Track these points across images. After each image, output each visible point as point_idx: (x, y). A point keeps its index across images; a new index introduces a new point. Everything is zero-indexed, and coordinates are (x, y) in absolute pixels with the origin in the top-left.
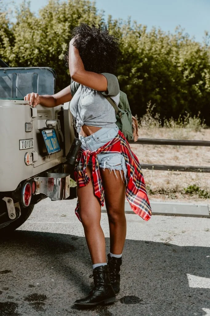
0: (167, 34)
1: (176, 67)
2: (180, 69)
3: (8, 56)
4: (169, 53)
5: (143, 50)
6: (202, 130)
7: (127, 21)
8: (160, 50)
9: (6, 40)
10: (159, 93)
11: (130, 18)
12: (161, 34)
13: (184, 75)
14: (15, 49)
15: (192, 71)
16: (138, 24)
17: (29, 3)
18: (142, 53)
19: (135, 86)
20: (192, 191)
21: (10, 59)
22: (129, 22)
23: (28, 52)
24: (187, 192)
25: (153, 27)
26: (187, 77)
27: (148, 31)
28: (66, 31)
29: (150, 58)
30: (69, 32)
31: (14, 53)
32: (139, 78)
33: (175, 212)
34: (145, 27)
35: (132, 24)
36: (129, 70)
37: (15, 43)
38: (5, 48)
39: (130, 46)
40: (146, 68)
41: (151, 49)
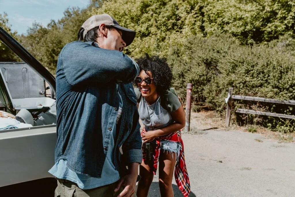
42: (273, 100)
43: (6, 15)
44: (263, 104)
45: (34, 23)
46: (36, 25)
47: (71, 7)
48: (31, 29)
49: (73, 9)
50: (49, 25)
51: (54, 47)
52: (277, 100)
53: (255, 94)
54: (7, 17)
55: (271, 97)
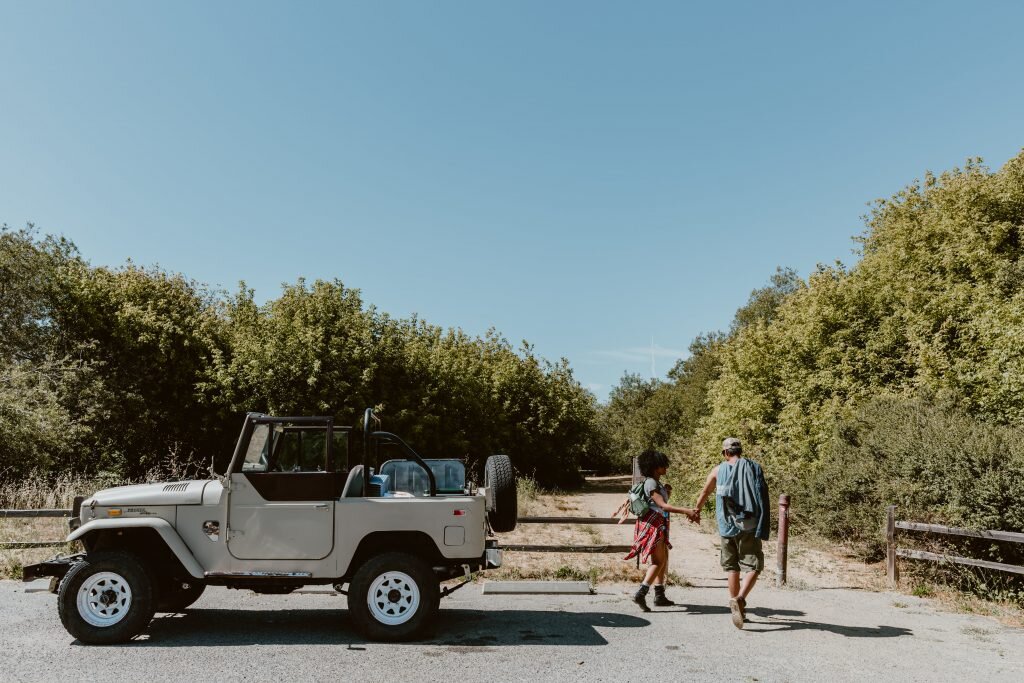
0: (473, 340)
1: (490, 393)
2: (496, 396)
3: (219, 379)
4: (478, 373)
5: (438, 367)
6: (540, 497)
7: (411, 320)
8: (465, 369)
9: (217, 354)
10: (466, 437)
11: (416, 315)
12: (462, 341)
13: (505, 407)
14: (233, 368)
15: (514, 401)
16: (428, 324)
17: (252, 292)
18: (437, 373)
19: (428, 426)
20: (564, 574)
21: (224, 383)
22: (414, 322)
23: (254, 373)
24: (559, 576)
25: (450, 329)
26: (508, 410)
27: (445, 335)
28: (319, 340)
29: (452, 381)
30: (323, 341)
31: (230, 374)
32: (433, 412)
33: (557, 590)
34: (440, 330)
35: (418, 325)
36: (418, 401)
37: (233, 357)
38: (215, 365)
39: (417, 360)
40: (443, 397)
41: (451, 366)
42: (961, 531)
43: (566, 362)
44: (956, 541)
45: (624, 377)
46: (628, 381)
47: (705, 335)
48: (618, 390)
49: (710, 338)
50: (672, 374)
51: (661, 426)
52: (969, 529)
53: (929, 519)
54: (568, 367)
55: (958, 524)
